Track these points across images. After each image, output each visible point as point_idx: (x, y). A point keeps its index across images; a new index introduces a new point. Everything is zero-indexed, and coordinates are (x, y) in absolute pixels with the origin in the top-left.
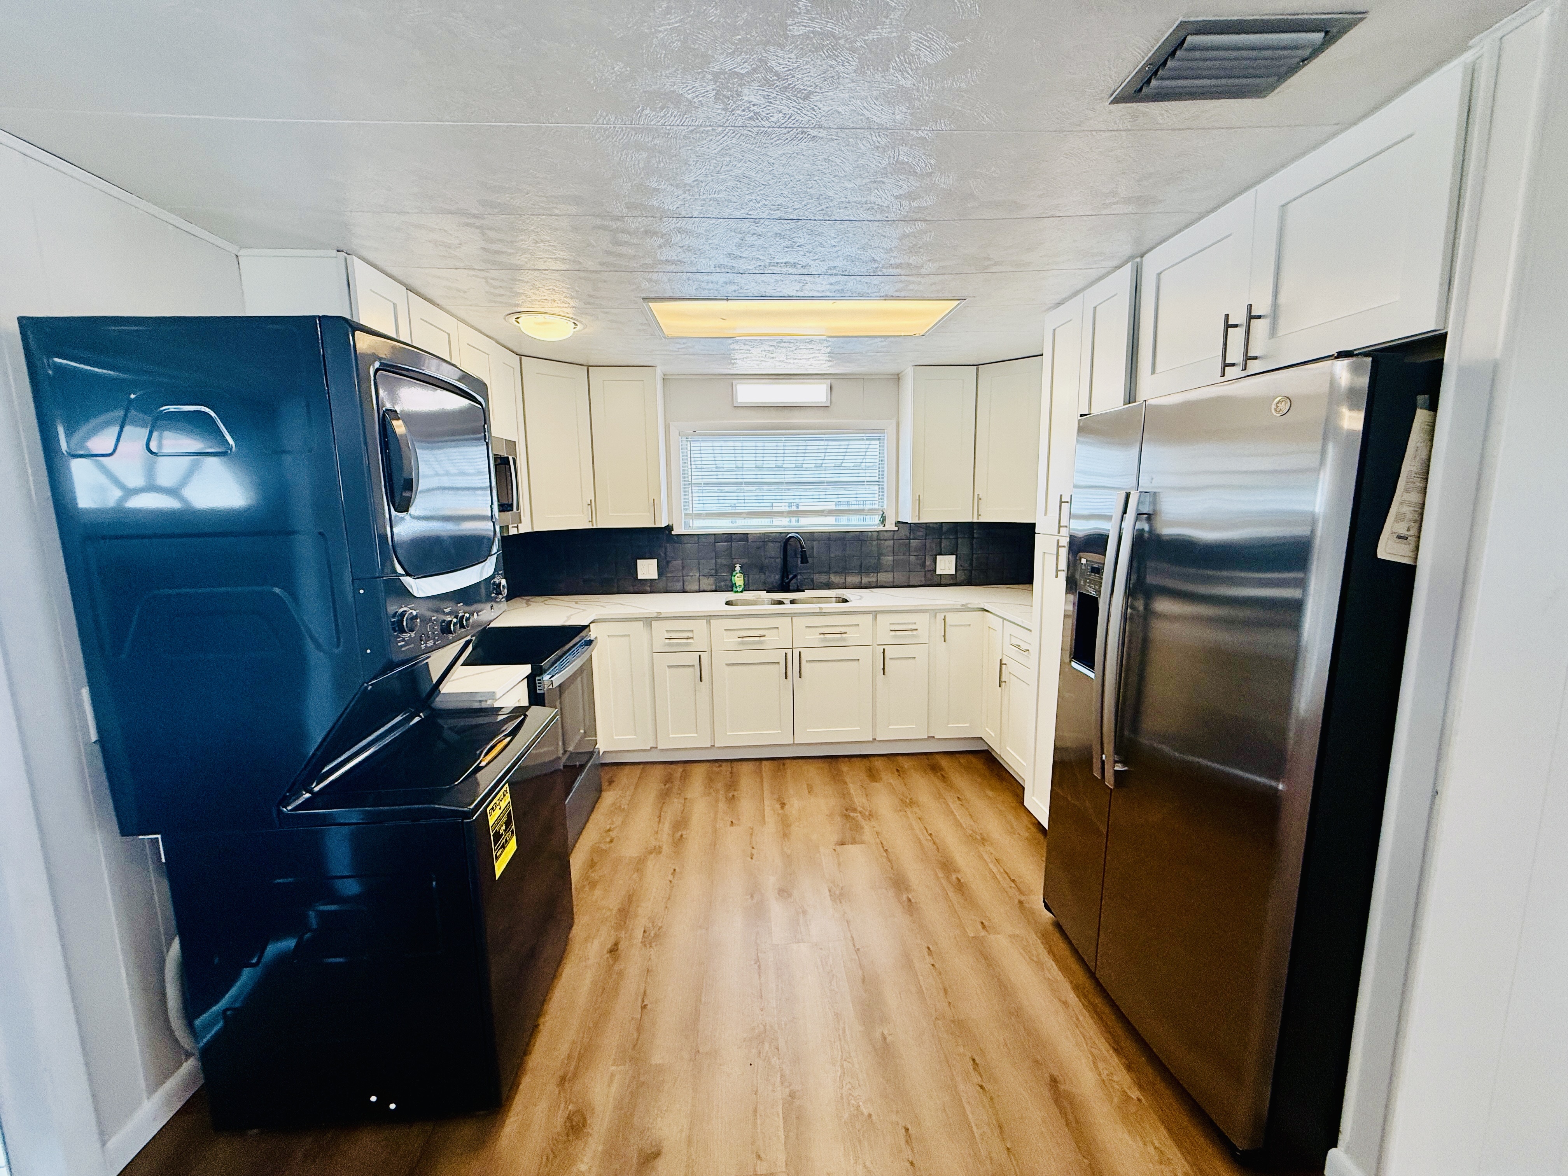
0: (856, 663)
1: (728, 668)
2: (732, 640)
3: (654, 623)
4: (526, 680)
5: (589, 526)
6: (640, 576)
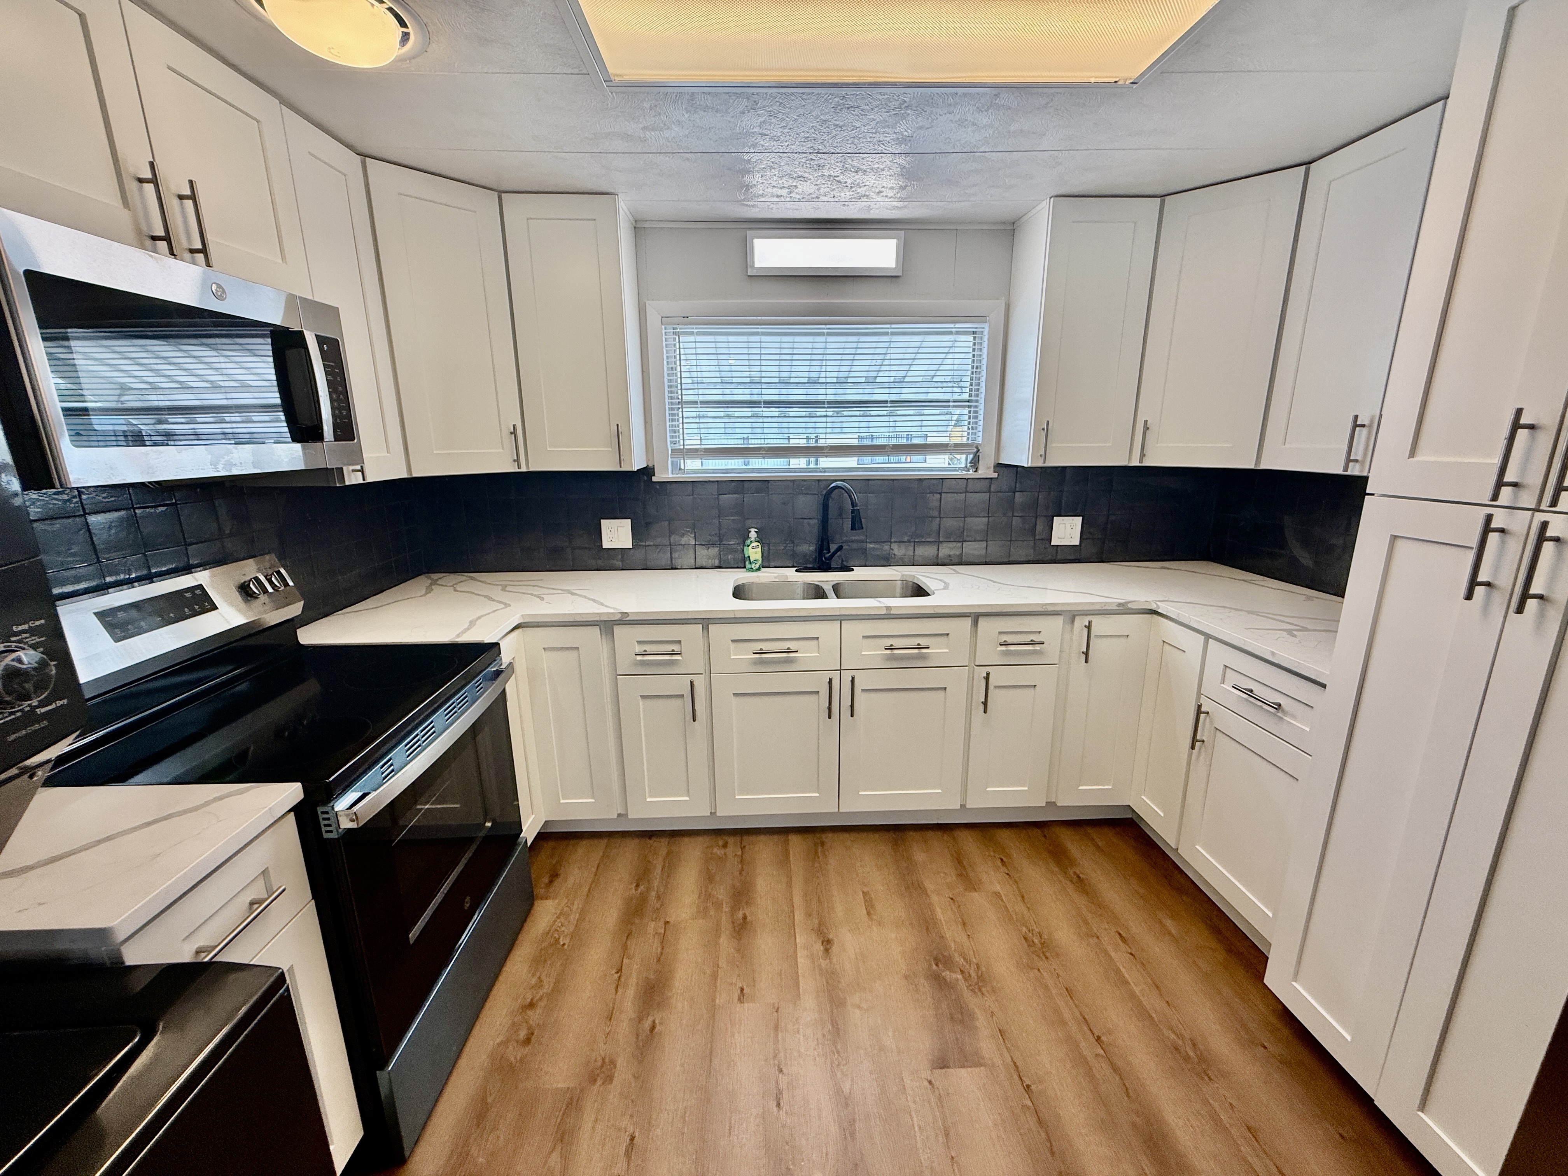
0: (941, 694)
1: (735, 701)
2: (745, 655)
3: (617, 630)
4: (292, 814)
5: (511, 468)
6: (606, 545)
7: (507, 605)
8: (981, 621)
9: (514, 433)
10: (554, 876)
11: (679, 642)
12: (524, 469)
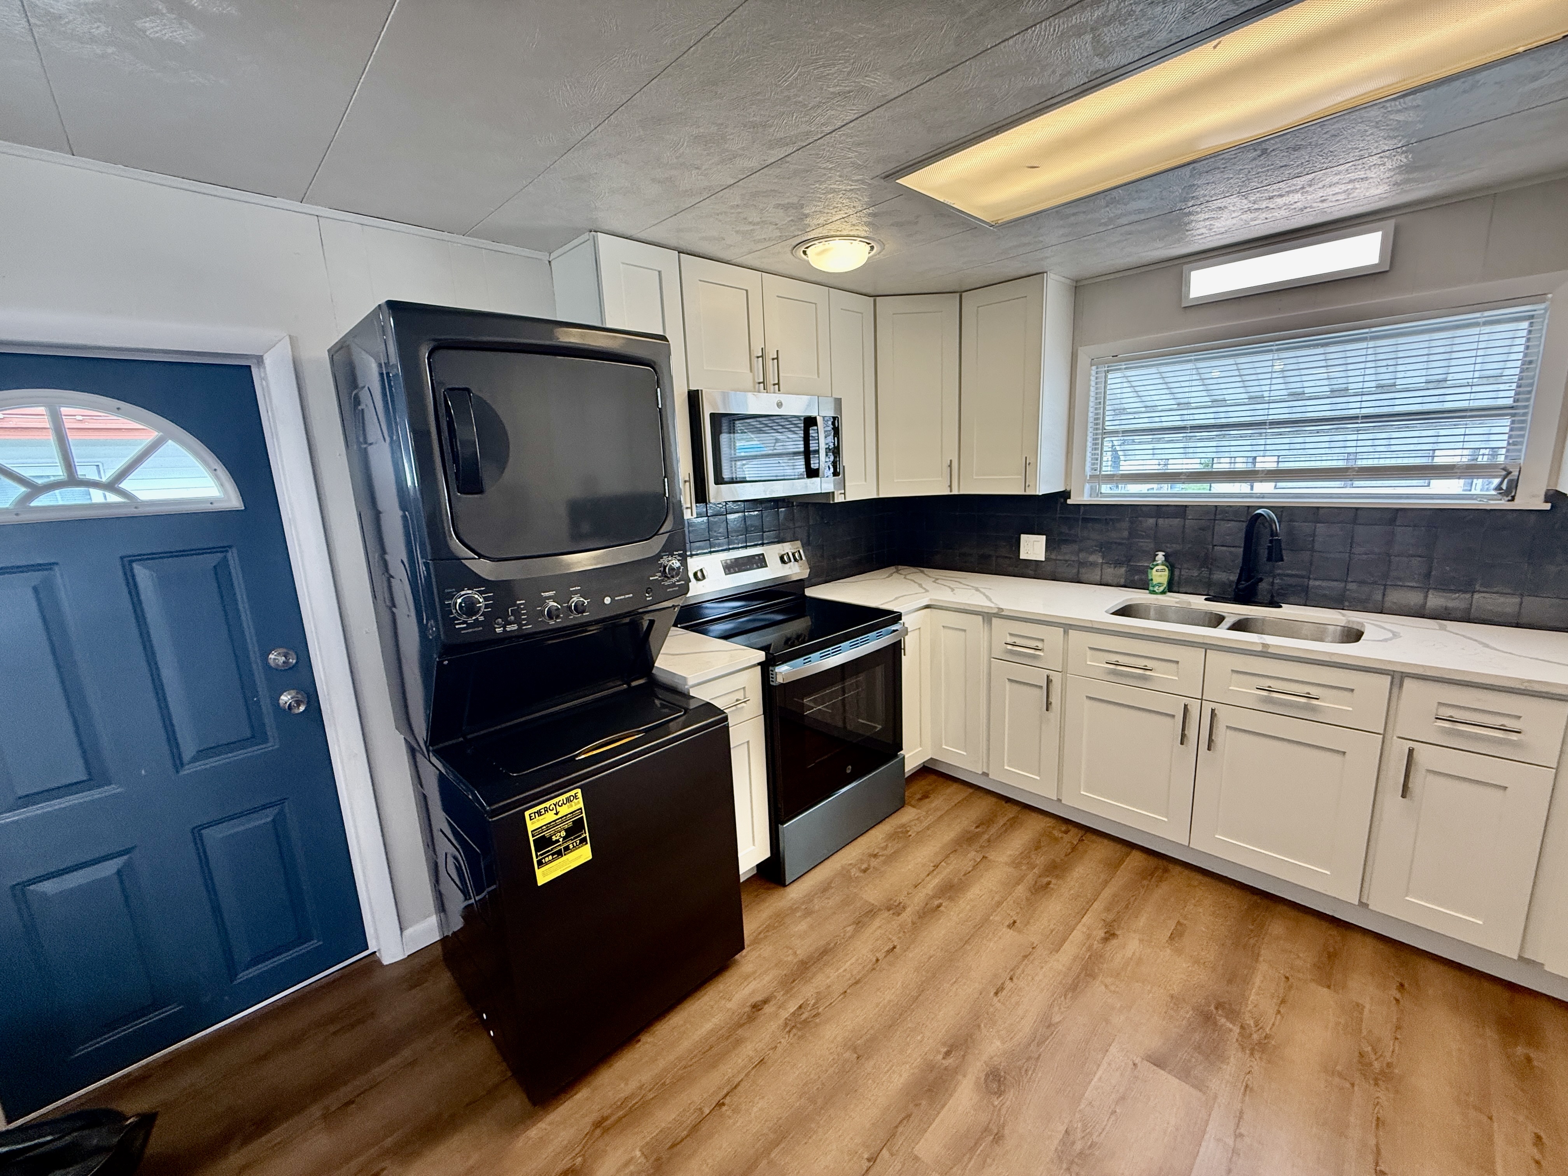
0: (1338, 758)
1: (1088, 703)
2: (1098, 663)
3: (995, 621)
4: (759, 667)
5: (946, 492)
6: (1023, 556)
7: (927, 591)
8: (1407, 683)
9: (950, 466)
10: (925, 796)
11: (1043, 640)
12: (955, 492)
